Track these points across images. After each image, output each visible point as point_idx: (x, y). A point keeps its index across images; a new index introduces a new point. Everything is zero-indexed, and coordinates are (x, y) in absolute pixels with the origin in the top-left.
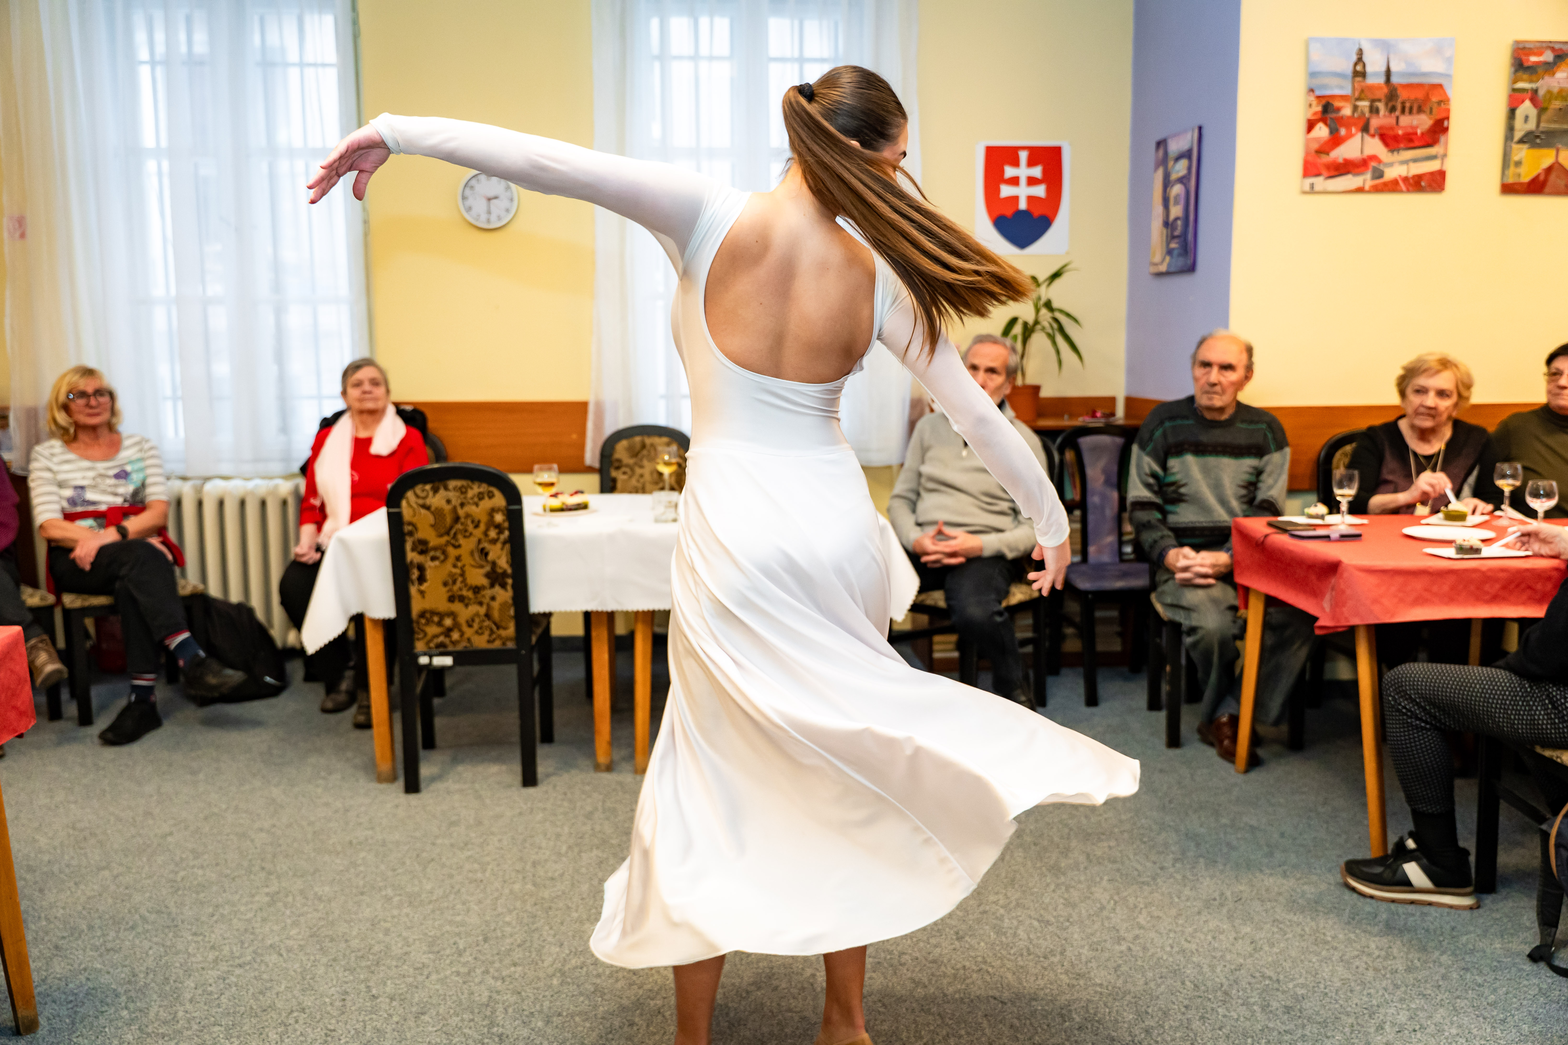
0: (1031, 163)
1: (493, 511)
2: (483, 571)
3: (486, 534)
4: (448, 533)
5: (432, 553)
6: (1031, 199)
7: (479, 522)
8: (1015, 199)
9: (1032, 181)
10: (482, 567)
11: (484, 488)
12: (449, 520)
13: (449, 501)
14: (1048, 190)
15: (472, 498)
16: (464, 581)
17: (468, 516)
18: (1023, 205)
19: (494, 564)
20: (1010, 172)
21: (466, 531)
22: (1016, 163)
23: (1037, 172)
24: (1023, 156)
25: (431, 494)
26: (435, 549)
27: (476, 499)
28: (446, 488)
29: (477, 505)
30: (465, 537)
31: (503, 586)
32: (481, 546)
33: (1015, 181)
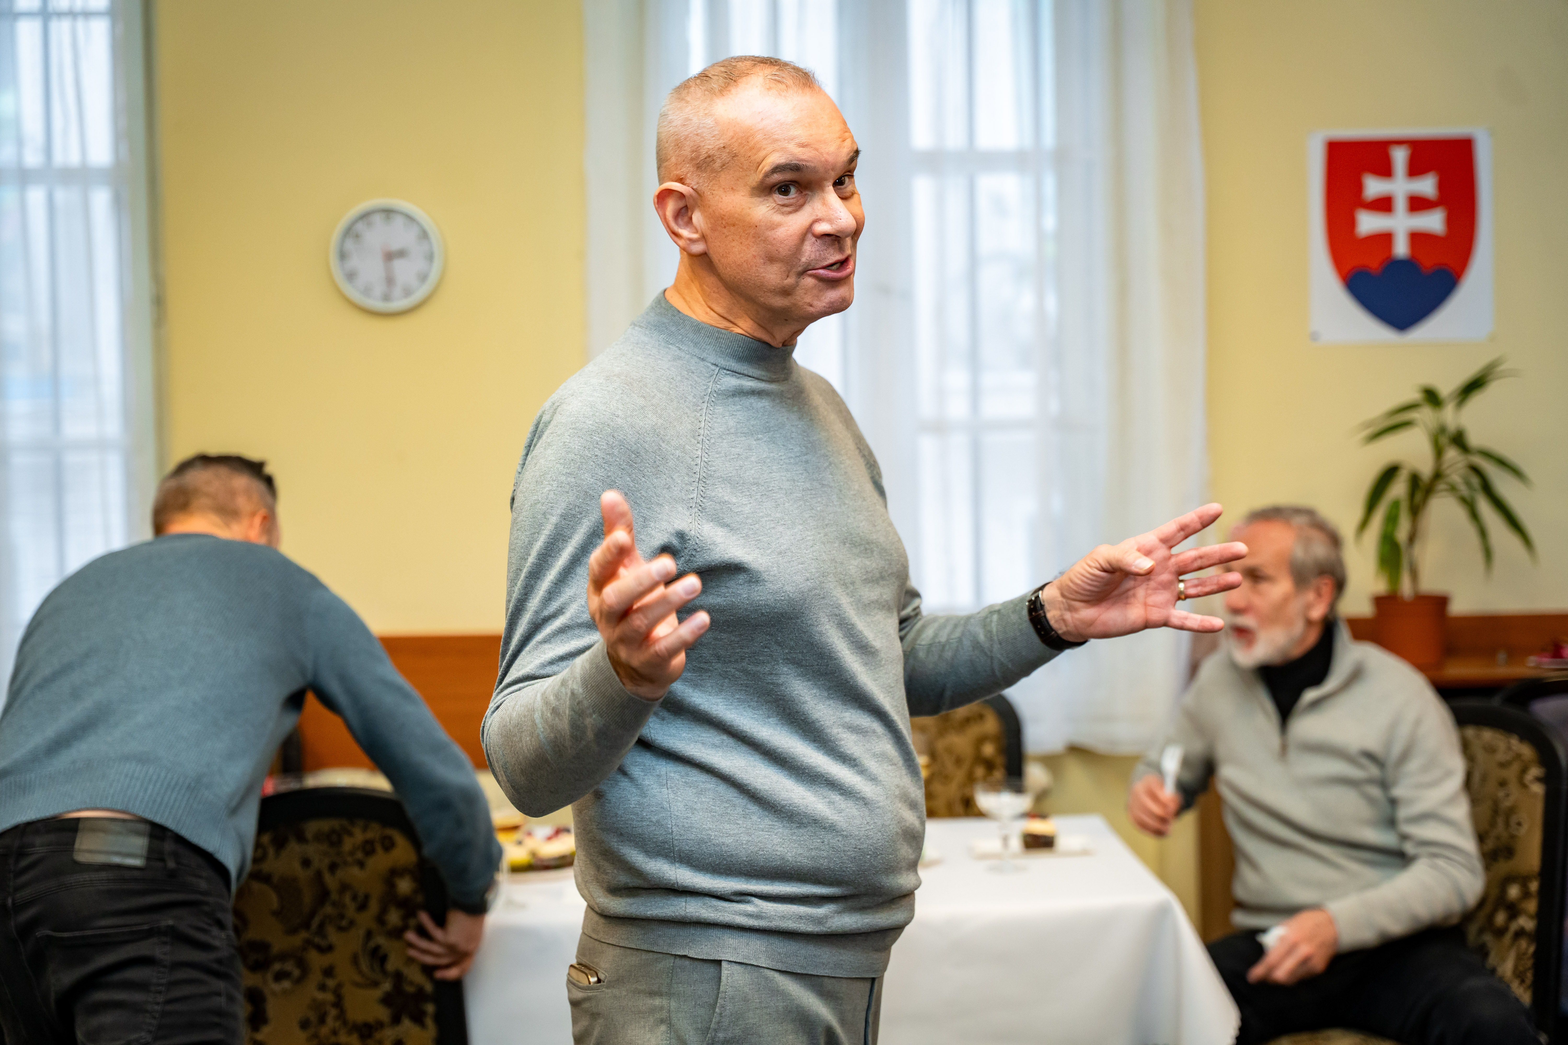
0: (1415, 170)
1: (394, 873)
2: (378, 993)
3: (381, 919)
4: (307, 925)
5: (277, 967)
6: (1416, 238)
7: (367, 897)
8: (1385, 239)
9: (1417, 204)
10: (375, 984)
11: (375, 832)
12: (308, 898)
13: (306, 863)
14: (1450, 221)
15: (352, 853)
16: (342, 1016)
17: (344, 887)
18: (1401, 248)
19: (398, 977)
20: (1373, 187)
21: (342, 916)
22: (1385, 170)
23: (1427, 186)
24: (1400, 157)
25: (271, 852)
26: (283, 957)
27: (359, 855)
28: (301, 838)
29: (361, 864)
30: (341, 929)
31: (418, 1019)
32: (372, 944)
33: (1384, 205)
